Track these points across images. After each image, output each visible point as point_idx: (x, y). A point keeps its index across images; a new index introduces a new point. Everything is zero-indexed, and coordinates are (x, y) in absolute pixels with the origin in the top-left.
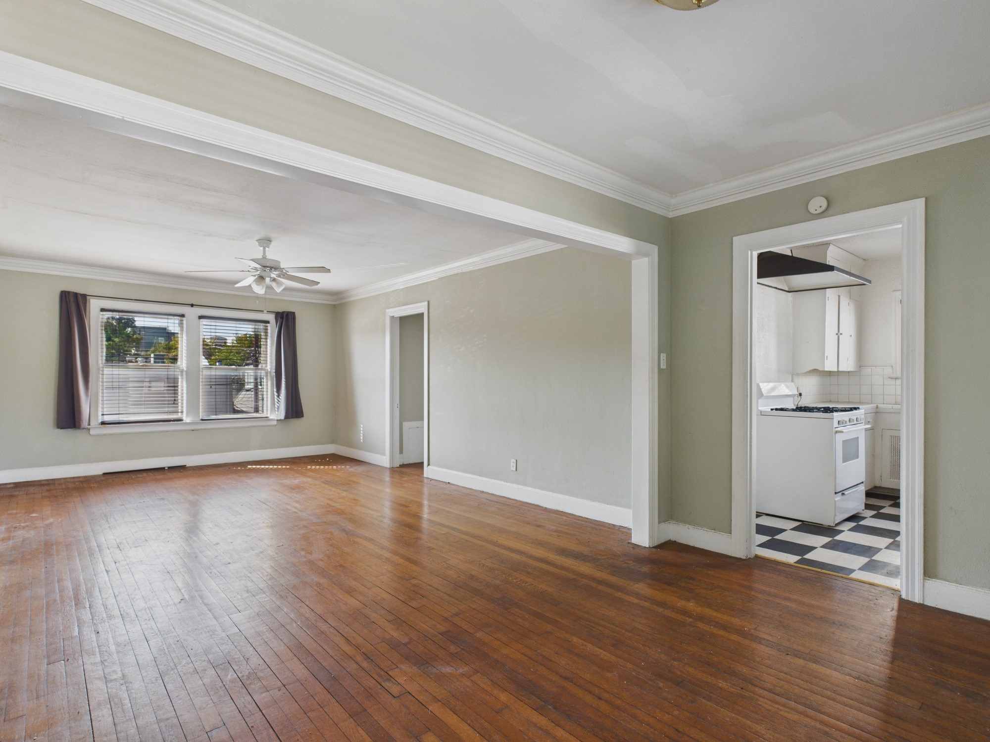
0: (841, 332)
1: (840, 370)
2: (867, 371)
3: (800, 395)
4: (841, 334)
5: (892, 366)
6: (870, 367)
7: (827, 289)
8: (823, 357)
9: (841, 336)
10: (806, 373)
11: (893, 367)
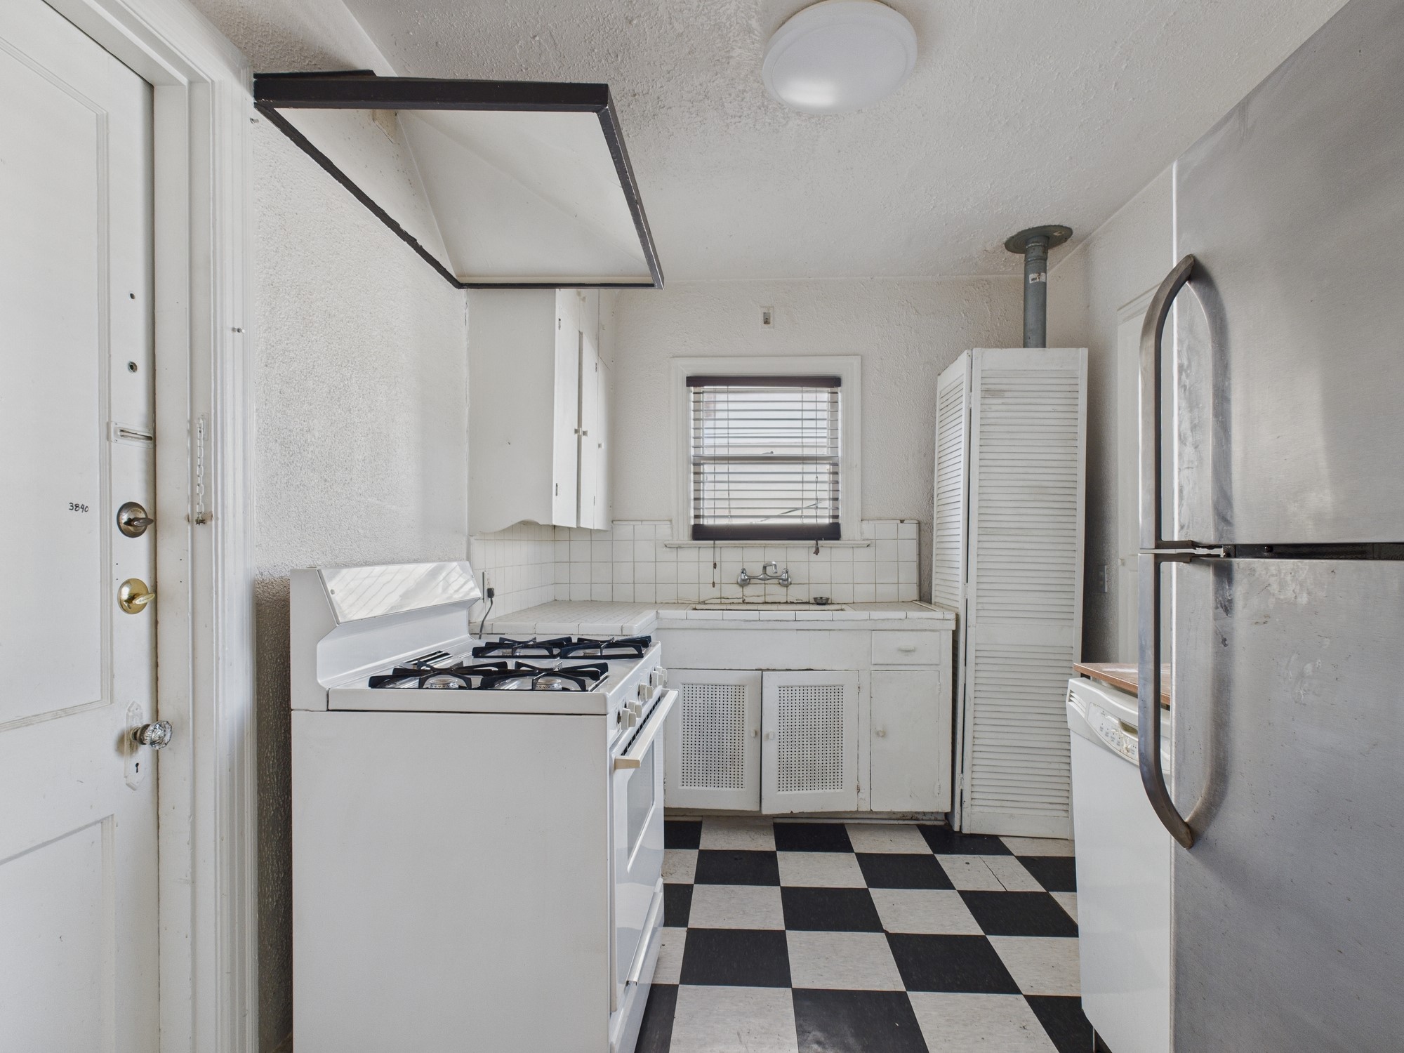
0: (584, 428)
1: (582, 525)
2: (625, 530)
3: (490, 593)
4: (585, 433)
5: (671, 521)
6: (632, 523)
7: (560, 293)
8: (547, 489)
9: (584, 438)
10: (504, 531)
11: (673, 521)
